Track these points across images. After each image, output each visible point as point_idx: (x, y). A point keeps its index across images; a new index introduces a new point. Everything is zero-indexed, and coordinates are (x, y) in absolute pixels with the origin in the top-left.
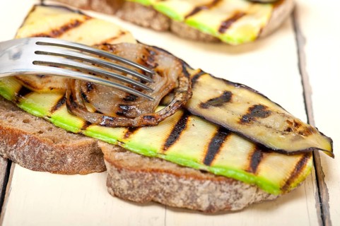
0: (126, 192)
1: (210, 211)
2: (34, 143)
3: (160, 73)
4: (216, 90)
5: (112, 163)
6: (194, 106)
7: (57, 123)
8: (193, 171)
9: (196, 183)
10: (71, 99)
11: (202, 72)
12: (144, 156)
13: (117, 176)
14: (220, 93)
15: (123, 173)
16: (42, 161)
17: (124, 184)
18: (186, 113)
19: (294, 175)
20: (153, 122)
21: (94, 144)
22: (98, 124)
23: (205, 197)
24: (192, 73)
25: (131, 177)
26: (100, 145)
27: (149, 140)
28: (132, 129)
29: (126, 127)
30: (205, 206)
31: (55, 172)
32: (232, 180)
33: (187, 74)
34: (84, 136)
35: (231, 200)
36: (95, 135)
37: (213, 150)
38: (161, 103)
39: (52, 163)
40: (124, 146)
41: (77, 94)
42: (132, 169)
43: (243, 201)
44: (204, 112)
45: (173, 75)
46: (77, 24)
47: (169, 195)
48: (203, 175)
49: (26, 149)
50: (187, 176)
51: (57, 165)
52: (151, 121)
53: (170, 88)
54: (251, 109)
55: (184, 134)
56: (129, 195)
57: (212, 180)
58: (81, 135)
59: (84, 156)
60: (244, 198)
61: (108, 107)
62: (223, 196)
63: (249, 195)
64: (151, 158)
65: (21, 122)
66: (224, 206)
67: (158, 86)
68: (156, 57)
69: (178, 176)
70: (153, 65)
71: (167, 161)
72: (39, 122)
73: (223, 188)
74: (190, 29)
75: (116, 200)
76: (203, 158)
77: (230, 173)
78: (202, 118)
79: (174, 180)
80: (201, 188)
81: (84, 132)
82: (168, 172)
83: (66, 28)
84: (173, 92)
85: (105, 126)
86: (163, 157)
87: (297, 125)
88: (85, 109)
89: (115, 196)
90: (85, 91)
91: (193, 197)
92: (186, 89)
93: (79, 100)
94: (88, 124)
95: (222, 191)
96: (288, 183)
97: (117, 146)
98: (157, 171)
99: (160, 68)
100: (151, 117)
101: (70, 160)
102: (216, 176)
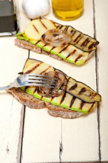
1: (72, 118)
3: (59, 79)
6: (68, 90)
7: (35, 96)
8: (67, 109)
9: (68, 113)
10: (38, 90)
11: (70, 78)
12: (56, 106)
14: (74, 84)
15: (51, 111)
16: (32, 107)
17: (52, 113)
18: (66, 92)
19: (91, 108)
21: (44, 102)
23: (70, 115)
24: (67, 78)
27: (57, 101)
28: (53, 98)
29: (51, 97)
30: (71, 117)
35: (77, 116)
36: (44, 100)
37: (72, 103)
38: (60, 89)
40: (51, 103)
42: (53, 110)
43: (79, 115)
44: (70, 92)
45: (63, 80)
46: (38, 65)
48: (70, 110)
49: (29, 104)
50: (66, 111)
51: (36, 107)
52: (57, 95)
54: (82, 89)
55: (65, 98)
56: (53, 115)
57: (72, 112)
59: (42, 105)
61: (47, 91)
62: (75, 115)
63: (80, 114)
65: (27, 96)
66: (75, 117)
67: (59, 84)
69: (64, 111)
72: (31, 96)
73: (74, 113)
75: (50, 116)
81: (42, 99)
82: (61, 110)
83: (36, 67)
84: (63, 85)
86: (60, 106)
87: (92, 93)
88: (42, 92)
91: (68, 116)
92: (66, 84)
93: (40, 90)
94: (42, 97)
96: (90, 110)
97: (49, 103)
98: (59, 110)
99: (59, 77)
101: (39, 106)
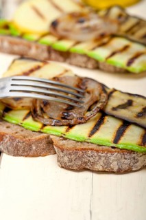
0: (68, 164)
1: (119, 172)
2: (13, 140)
3: (89, 92)
4: (123, 100)
5: (58, 147)
6: (108, 109)
7: (26, 127)
8: (106, 147)
9: (109, 155)
10: (34, 112)
11: (115, 90)
12: (78, 142)
13: (62, 154)
14: (126, 101)
15: (65, 152)
16: (18, 150)
17: (66, 159)
18: (103, 114)
20: (83, 121)
21: (48, 137)
22: (51, 125)
23: (115, 163)
24: (108, 91)
25: (70, 154)
26: (51, 137)
27: (80, 132)
28: (71, 126)
29: (67, 125)
30: (116, 169)
31: (26, 156)
32: (131, 152)
33: (105, 92)
34: (42, 133)
35: (132, 164)
36: (48, 132)
37: (119, 134)
38: (89, 110)
39: (24, 151)
40: (66, 137)
41: (38, 109)
42: (70, 149)
45: (97, 93)
46: (39, 68)
47: (93, 164)
48: (113, 150)
49: (9, 144)
50: (103, 151)
51: (27, 152)
53: (95, 100)
54: (144, 109)
55: (102, 126)
56: (70, 166)
57: (118, 152)
58: (40, 132)
59: (43, 145)
60: (139, 162)
62: (127, 161)
64: (81, 142)
65: (5, 128)
66: (128, 168)
67: (87, 100)
68: (86, 83)
69: (97, 151)
70: (84, 88)
71: (92, 143)
72: (16, 127)
73: (126, 156)
74: (110, 66)
75: (63, 170)
76: (113, 140)
77: (129, 147)
78: (113, 116)
79: (96, 154)
80: (112, 158)
81: (42, 131)
82: (92, 149)
83: (32, 71)
84: (96, 102)
85: (54, 125)
86: (89, 141)
88: (43, 117)
89: (62, 167)
90: (42, 106)
91: (108, 164)
92: (104, 100)
93: (39, 112)
94: (44, 125)
95: (125, 159)
97: (62, 137)
98: (85, 149)
99: (89, 89)
100: (82, 118)
101: (34, 148)
102: (121, 149)
